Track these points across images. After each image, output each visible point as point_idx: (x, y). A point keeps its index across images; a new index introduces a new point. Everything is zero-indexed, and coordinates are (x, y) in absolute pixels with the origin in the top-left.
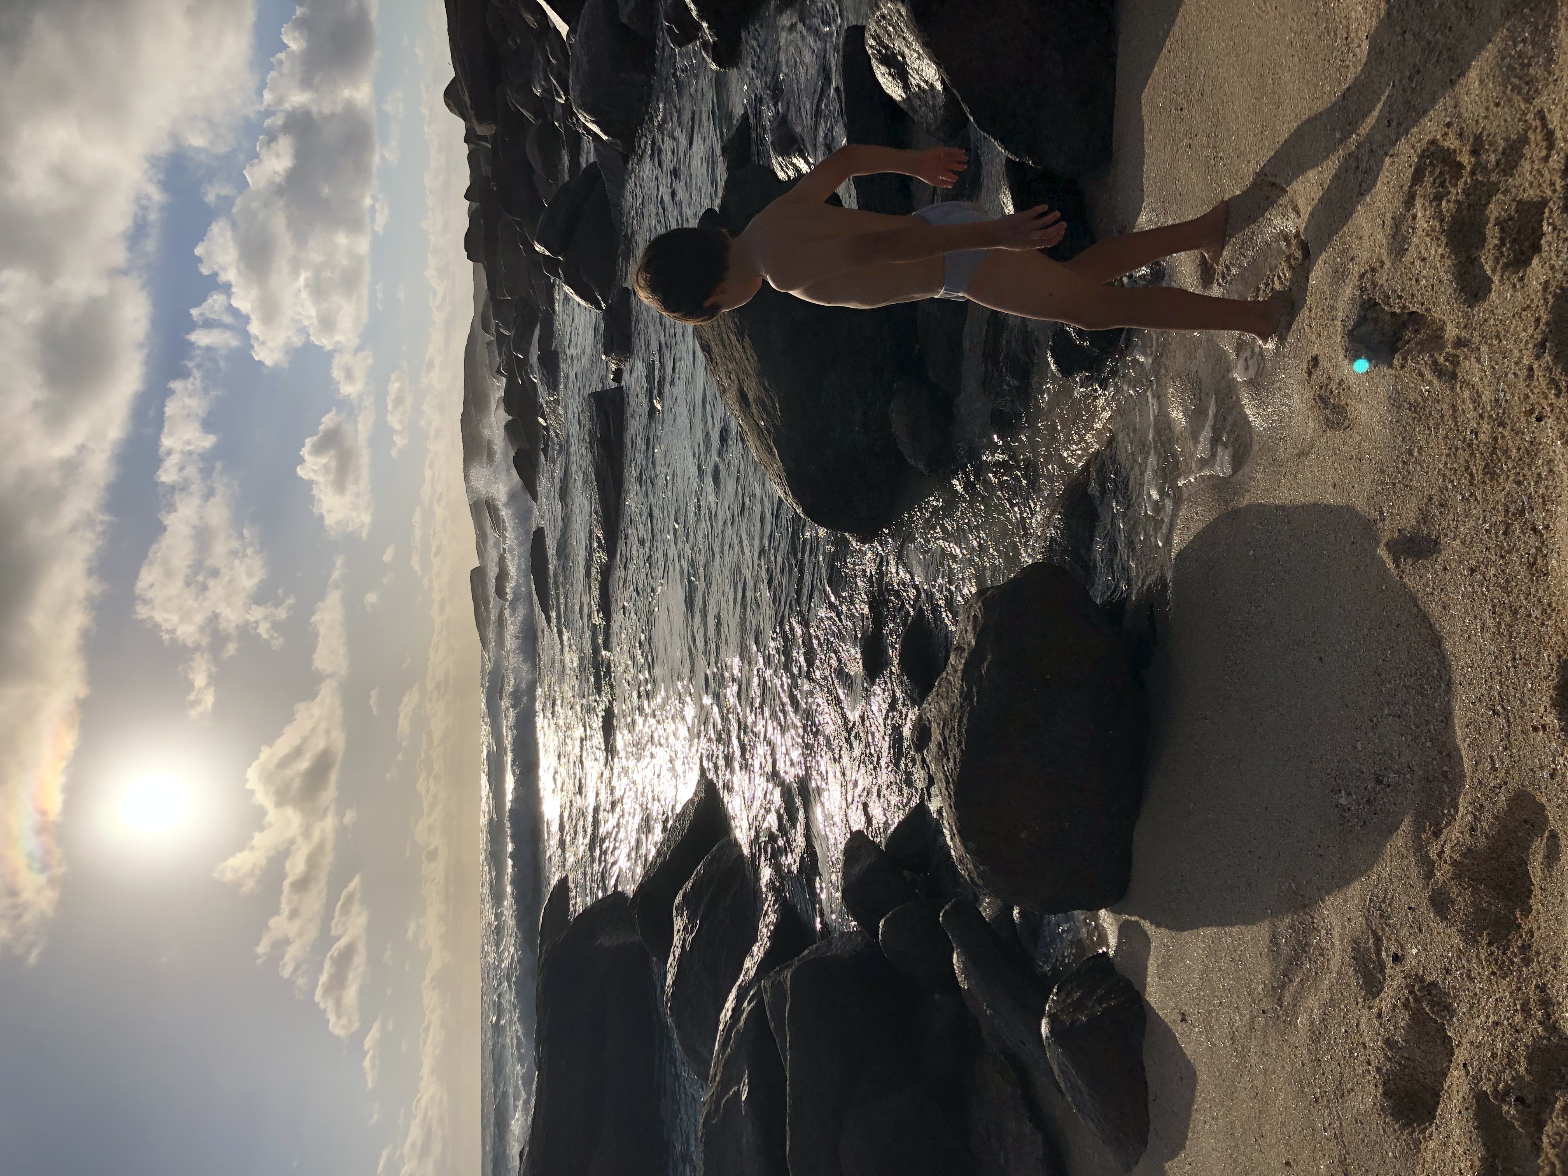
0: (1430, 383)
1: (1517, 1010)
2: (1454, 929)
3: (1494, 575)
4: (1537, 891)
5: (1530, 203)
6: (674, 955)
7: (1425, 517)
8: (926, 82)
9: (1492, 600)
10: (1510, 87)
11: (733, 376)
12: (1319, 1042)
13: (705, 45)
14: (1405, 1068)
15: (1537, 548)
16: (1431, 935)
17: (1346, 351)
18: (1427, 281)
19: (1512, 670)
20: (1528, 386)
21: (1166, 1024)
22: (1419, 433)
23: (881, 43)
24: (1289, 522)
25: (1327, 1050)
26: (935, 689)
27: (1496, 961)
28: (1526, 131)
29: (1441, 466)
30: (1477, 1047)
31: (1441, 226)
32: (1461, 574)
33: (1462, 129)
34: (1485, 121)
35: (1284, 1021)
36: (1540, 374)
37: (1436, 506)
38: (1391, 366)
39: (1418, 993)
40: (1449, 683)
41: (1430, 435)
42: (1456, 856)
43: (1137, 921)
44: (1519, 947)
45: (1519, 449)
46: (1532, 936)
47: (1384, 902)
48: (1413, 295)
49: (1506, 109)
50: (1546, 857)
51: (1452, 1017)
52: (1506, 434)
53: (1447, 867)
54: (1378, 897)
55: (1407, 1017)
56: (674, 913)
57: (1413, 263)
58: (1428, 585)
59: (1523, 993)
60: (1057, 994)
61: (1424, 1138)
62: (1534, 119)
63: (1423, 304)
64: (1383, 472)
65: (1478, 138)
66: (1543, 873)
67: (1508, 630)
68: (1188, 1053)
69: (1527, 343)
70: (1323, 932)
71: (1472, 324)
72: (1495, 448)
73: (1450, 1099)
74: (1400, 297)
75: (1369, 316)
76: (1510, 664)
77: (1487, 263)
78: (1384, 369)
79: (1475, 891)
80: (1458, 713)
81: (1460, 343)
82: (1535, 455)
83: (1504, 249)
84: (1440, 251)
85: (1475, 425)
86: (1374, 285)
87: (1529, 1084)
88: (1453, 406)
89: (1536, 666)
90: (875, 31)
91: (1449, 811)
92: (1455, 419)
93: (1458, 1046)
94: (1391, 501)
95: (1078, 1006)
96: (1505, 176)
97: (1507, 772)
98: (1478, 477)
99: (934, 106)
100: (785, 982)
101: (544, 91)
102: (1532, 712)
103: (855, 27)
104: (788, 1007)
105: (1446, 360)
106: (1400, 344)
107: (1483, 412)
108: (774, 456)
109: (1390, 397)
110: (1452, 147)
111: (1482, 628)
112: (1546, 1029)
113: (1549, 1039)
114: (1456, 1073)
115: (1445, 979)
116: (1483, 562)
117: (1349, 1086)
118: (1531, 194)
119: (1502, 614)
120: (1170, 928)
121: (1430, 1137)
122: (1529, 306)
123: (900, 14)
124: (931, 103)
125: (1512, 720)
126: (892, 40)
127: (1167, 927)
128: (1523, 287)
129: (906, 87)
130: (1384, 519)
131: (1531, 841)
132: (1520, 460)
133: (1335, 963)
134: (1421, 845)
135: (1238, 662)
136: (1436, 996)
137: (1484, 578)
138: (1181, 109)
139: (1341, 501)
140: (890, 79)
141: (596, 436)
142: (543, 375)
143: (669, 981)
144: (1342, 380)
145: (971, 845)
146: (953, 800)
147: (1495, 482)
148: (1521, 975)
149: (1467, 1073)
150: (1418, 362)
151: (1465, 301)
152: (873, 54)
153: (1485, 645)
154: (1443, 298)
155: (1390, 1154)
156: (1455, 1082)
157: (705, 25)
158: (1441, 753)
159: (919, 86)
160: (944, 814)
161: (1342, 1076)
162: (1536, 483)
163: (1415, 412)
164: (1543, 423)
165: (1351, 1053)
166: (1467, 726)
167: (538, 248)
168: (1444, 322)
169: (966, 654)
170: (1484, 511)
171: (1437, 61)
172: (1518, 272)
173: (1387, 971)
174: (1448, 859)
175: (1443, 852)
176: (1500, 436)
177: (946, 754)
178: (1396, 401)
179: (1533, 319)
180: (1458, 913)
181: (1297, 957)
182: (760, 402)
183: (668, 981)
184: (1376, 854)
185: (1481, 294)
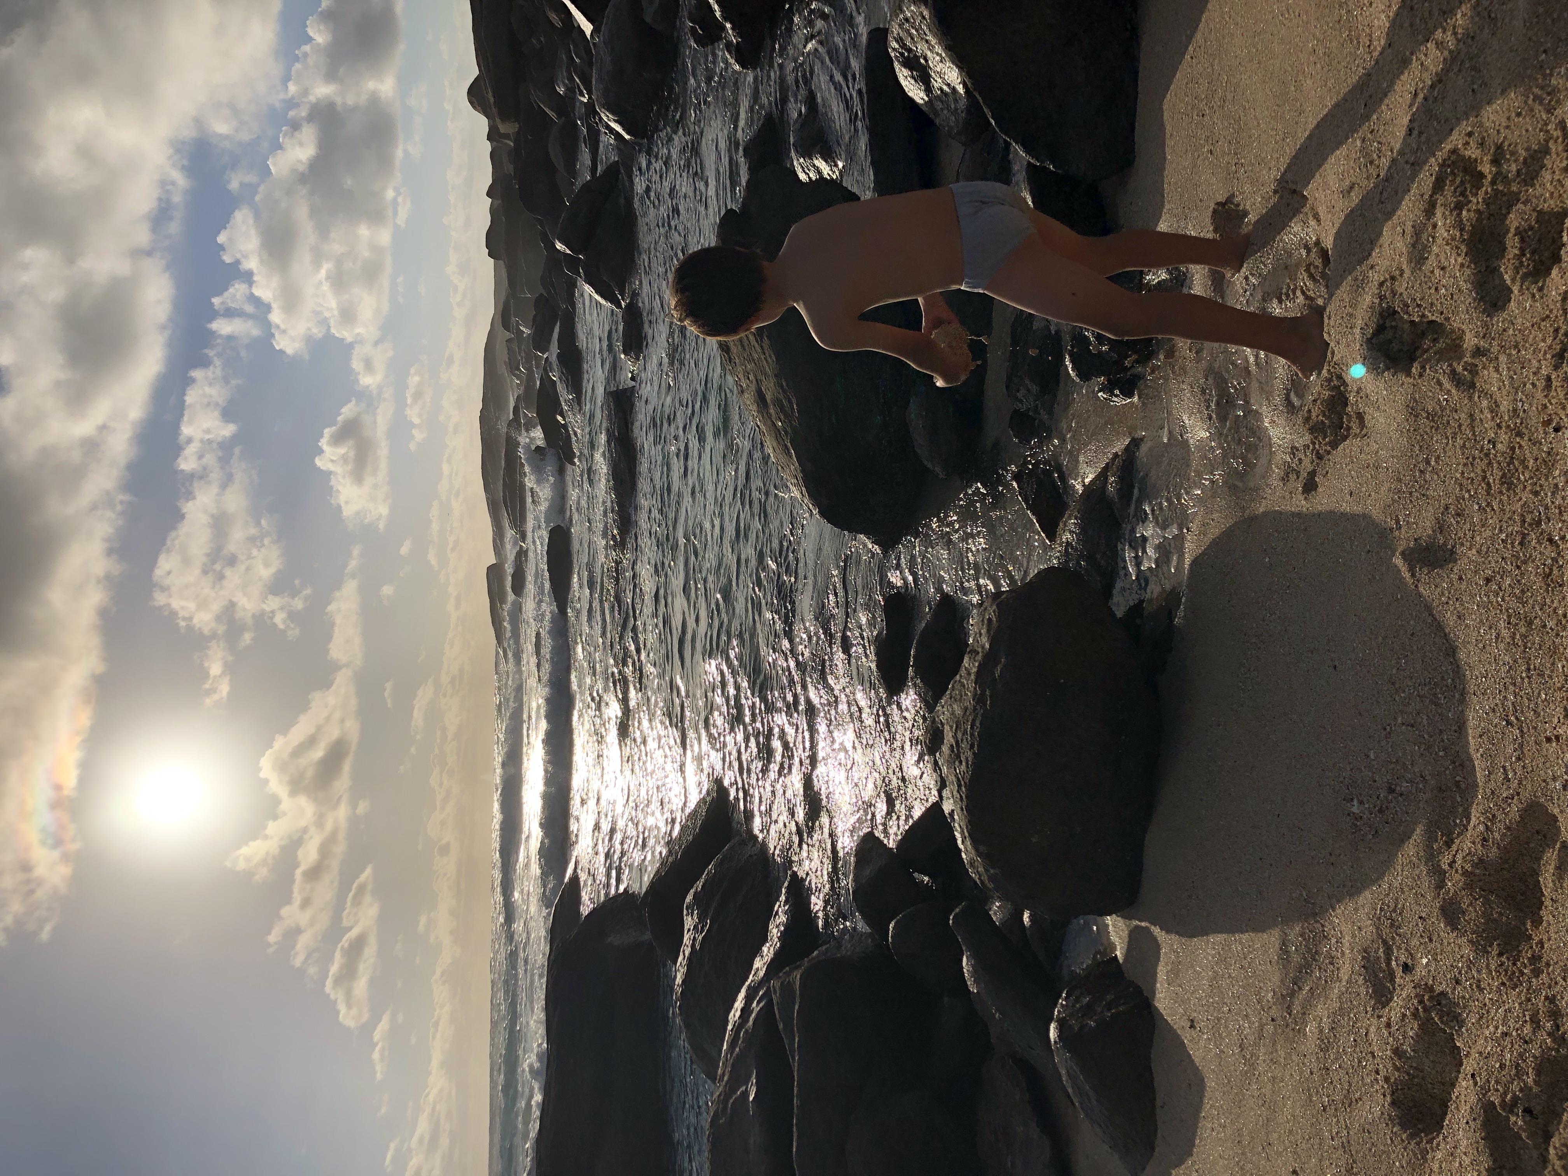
0: (1449, 392)
1: (1526, 1021)
2: (1465, 939)
3: (1510, 585)
4: (1548, 903)
5: (1552, 214)
6: (684, 954)
7: (1441, 527)
8: (948, 85)
9: (1507, 611)
10: (1532, 97)
11: (751, 377)
12: (1328, 1051)
13: (729, 46)
14: (1414, 1077)
15: (1552, 559)
16: (1441, 944)
17: (1364, 360)
18: (1446, 290)
19: (1526, 680)
20: (1546, 396)
21: (1175, 1030)
22: (1437, 442)
23: (903, 46)
24: (1305, 530)
25: (1336, 1059)
26: (948, 692)
27: (1506, 971)
28: (1547, 141)
29: (1458, 476)
30: (1486, 1057)
31: (1461, 235)
32: (1476, 584)
33: (1483, 138)
34: (1507, 131)
35: (1293, 1029)
36: (1558, 384)
37: (1452, 516)
38: (1409, 374)
39: (1428, 1003)
40: (1463, 694)
41: (1447, 444)
42: (1468, 867)
43: (1147, 927)
44: (1529, 958)
45: (1536, 459)
46: (1542, 947)
47: (1394, 911)
48: (1432, 304)
49: (1527, 119)
50: (1558, 868)
51: (1461, 1027)
52: (1523, 444)
53: (1457, 877)
54: (1389, 907)
55: (1416, 1026)
56: (685, 912)
57: (1432, 272)
58: (1443, 594)
59: (1532, 1004)
60: (1066, 999)
61: (1432, 1148)
62: (1556, 129)
63: (1442, 313)
64: (1400, 480)
65: (1499, 147)
66: (1554, 885)
67: (1523, 641)
68: (1197, 1060)
69: (1545, 353)
70: (1334, 940)
71: (1490, 334)
72: (1512, 458)
73: (1458, 1110)
74: (1419, 306)
75: (1388, 325)
76: (1524, 675)
77: (1507, 273)
78: (1402, 377)
79: (1487, 902)
80: (1471, 723)
81: (1478, 352)
82: (1553, 465)
83: (1524, 259)
84: (1460, 260)
85: (1493, 435)
86: (1394, 293)
87: (1537, 1095)
88: (1471, 416)
89: (1550, 677)
90: (899, 34)
91: (1461, 821)
92: (1473, 429)
93: (1466, 1056)
94: (1407, 510)
95: (1088, 1010)
96: (1526, 185)
97: (1520, 783)
98: (1495, 488)
99: (956, 109)
100: (794, 982)
101: (568, 89)
102: (1546, 723)
103: (878, 29)
104: (797, 1007)
105: (1465, 369)
106: (1418, 353)
107: (1501, 422)
108: (791, 457)
109: (1408, 406)
110: (1474, 156)
111: (1497, 638)
112: (1554, 1040)
113: (1558, 1051)
114: (1464, 1083)
115: (1455, 989)
116: (1499, 573)
117: (1357, 1095)
118: (1550, 204)
119: (1517, 624)
120: (1180, 935)
121: (1437, 1147)
122: (1548, 316)
123: (924, 18)
124: (953, 106)
125: (1525, 730)
126: (914, 42)
127: (1177, 933)
128: (1542, 298)
129: (928, 90)
130: (1400, 528)
131: (1543, 852)
132: (1537, 470)
133: (1344, 975)
134: (1432, 855)
135: (1252, 669)
136: (1445, 1006)
137: (1500, 588)
138: (1203, 115)
139: (1357, 509)
140: (913, 82)
141: (614, 435)
142: (562, 373)
143: (679, 980)
144: (1360, 388)
145: (982, 848)
146: (965, 803)
147: (1512, 492)
148: (1531, 986)
149: (1476, 1084)
150: (1436, 372)
151: (1484, 309)
152: (896, 57)
153: (1500, 655)
154: (1462, 307)
155: (1397, 1164)
156: (1464, 1092)
157: (728, 26)
158: (1454, 763)
159: (941, 89)
160: (956, 817)
161: (1350, 1085)
162: (1553, 493)
163: (1433, 420)
164: (1560, 433)
165: (1360, 1062)
166: (1481, 736)
167: (559, 246)
168: (1463, 331)
169: (979, 657)
170: (1500, 521)
171: (1460, 71)
172: (1536, 283)
173: (1397, 980)
174: (1460, 869)
175: (1454, 862)
176: (1517, 446)
177: (958, 756)
178: (1413, 410)
179: (1552, 330)
180: (1469, 923)
181: (1308, 966)
182: (778, 403)
183: (677, 980)
184: (1387, 863)
185: (1500, 303)
